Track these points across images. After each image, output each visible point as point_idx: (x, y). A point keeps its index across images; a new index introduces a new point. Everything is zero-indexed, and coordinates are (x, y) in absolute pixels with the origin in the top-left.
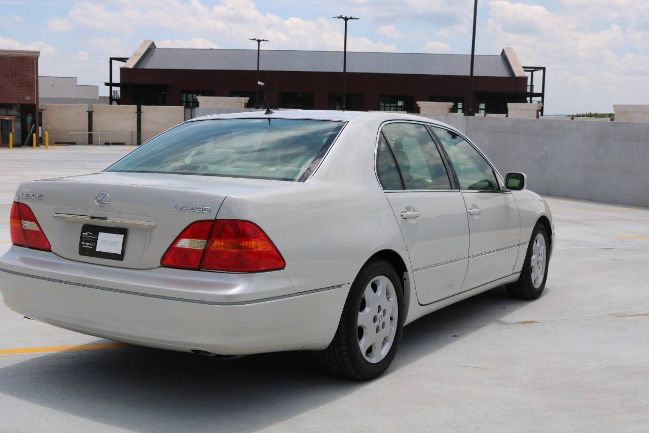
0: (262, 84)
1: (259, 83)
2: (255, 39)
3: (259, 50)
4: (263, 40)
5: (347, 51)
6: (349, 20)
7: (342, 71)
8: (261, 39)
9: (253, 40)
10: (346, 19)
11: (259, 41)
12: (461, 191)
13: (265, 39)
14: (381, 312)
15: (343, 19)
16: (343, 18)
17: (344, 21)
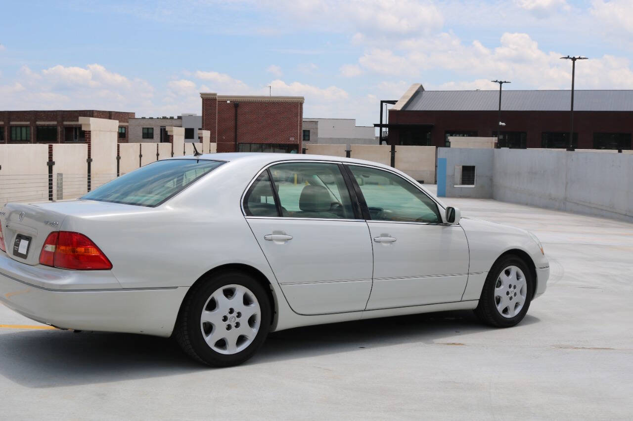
0: (504, 124)
1: (501, 123)
2: (496, 81)
3: (501, 90)
4: (505, 82)
5: (575, 89)
6: (577, 60)
7: (569, 109)
8: (503, 81)
9: (495, 81)
10: (574, 59)
11: (501, 83)
12: (367, 221)
13: (507, 81)
14: (235, 314)
15: (571, 60)
16: (570, 58)
17: (572, 61)
